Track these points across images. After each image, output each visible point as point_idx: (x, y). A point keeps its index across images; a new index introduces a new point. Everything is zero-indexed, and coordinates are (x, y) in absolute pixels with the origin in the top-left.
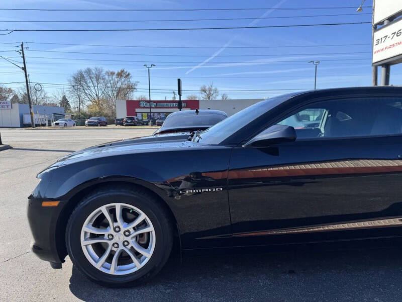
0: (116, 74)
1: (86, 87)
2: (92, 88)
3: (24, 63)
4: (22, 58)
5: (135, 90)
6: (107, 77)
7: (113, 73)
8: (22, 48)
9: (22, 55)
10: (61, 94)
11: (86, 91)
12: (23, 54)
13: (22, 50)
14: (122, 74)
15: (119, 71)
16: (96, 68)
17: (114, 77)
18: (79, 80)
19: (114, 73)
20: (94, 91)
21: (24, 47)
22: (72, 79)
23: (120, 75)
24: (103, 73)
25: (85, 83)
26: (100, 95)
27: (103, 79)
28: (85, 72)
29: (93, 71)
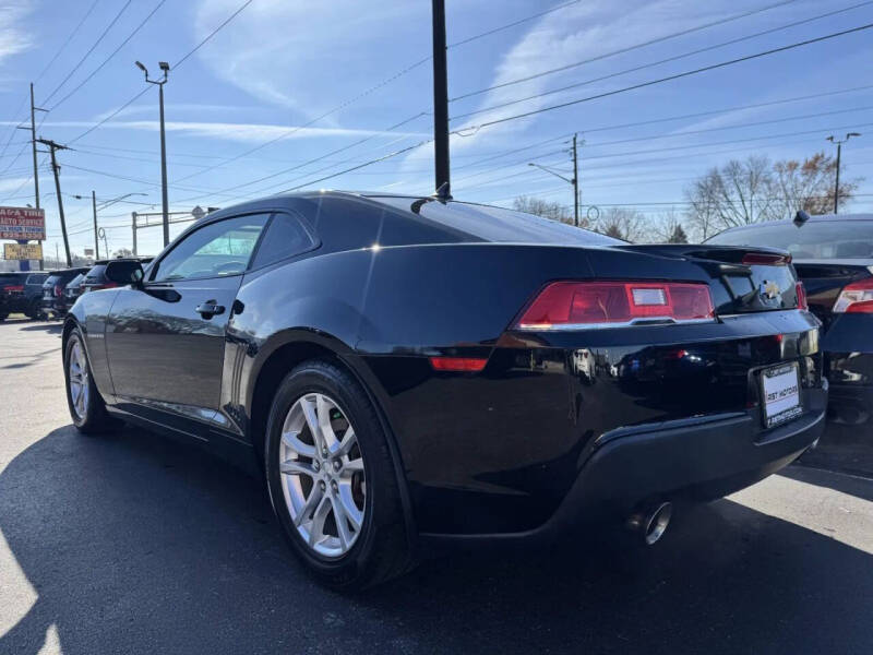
0: (800, 167)
1: (725, 204)
2: (737, 205)
3: (575, 170)
4: (573, 163)
5: (848, 201)
6: (775, 175)
7: (793, 166)
8: (575, 143)
9: (573, 158)
10: (667, 224)
11: (724, 214)
12: (575, 155)
13: (574, 148)
14: (817, 165)
15: (810, 159)
16: (751, 160)
17: (798, 172)
18: (711, 190)
19: (796, 165)
20: (741, 211)
21: (577, 141)
22: (694, 189)
23: (811, 167)
24: (769, 168)
25: (721, 195)
26: (754, 219)
27: (768, 182)
28: (724, 171)
29: (744, 166)
